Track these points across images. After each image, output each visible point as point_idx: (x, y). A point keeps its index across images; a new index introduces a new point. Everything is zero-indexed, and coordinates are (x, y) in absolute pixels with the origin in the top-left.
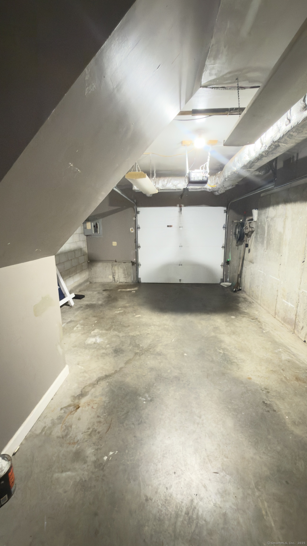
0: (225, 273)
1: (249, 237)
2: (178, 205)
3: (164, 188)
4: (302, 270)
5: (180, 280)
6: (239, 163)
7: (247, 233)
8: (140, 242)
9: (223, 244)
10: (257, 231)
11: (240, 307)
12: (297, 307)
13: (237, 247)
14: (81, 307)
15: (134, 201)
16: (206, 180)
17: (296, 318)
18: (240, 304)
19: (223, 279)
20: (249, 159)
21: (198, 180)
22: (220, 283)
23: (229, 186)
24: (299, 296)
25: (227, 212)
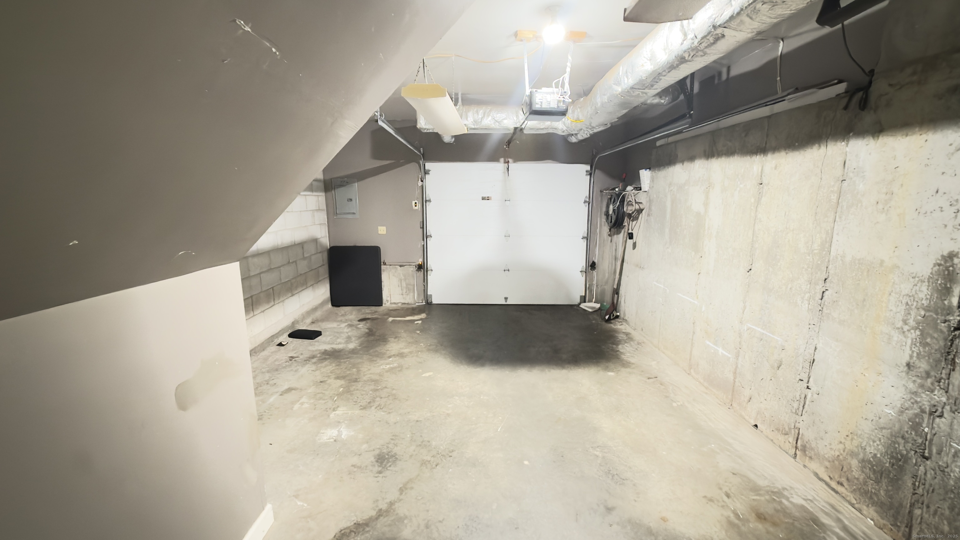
0: (588, 286)
1: (633, 221)
2: (502, 160)
3: (477, 126)
4: (747, 286)
5: (506, 299)
6: (627, 77)
7: (631, 212)
8: (431, 228)
9: (585, 231)
10: (650, 209)
11: (621, 353)
12: (737, 357)
13: (610, 238)
14: (313, 357)
15: (420, 151)
16: (565, 108)
17: (735, 378)
18: (620, 347)
19: (585, 297)
20: (652, 67)
21: (548, 107)
22: (580, 304)
23: (599, 126)
24: (740, 336)
25: (590, 174)
